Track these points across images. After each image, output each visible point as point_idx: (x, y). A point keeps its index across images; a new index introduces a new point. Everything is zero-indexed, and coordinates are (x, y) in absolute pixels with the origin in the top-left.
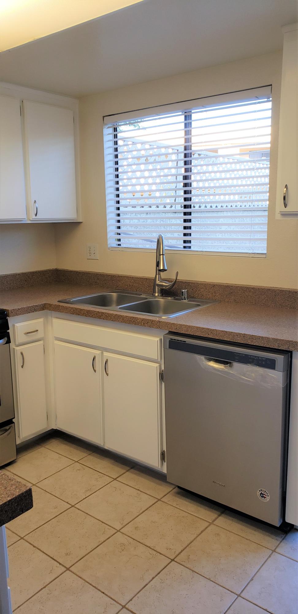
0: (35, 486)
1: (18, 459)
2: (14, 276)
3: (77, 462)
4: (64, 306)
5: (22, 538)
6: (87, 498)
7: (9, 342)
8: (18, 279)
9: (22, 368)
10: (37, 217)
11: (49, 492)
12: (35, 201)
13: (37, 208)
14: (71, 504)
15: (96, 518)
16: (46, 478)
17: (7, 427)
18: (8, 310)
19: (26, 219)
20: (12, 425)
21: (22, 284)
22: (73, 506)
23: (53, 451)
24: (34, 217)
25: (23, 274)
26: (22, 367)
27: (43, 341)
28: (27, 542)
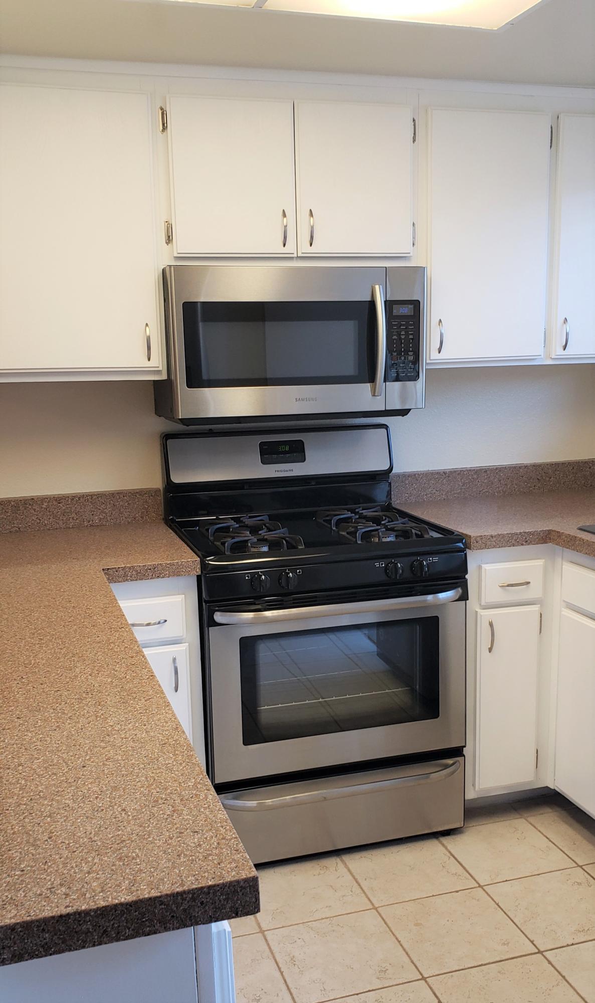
0: (482, 888)
1: (467, 829)
2: (515, 470)
3: (581, 867)
4: (583, 540)
5: (424, 979)
6: (573, 946)
7: (464, 597)
8: (522, 477)
9: (490, 652)
10: (566, 352)
11: (504, 909)
12: (566, 319)
13: (567, 334)
14: (538, 946)
15: (578, 993)
16: (506, 881)
17: (450, 761)
18: (470, 536)
19: (542, 356)
20: (460, 759)
21: (530, 487)
22: (540, 952)
23: (540, 831)
24: (560, 351)
25: (534, 466)
26: (490, 650)
27: (539, 605)
28: (431, 988)
